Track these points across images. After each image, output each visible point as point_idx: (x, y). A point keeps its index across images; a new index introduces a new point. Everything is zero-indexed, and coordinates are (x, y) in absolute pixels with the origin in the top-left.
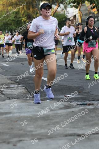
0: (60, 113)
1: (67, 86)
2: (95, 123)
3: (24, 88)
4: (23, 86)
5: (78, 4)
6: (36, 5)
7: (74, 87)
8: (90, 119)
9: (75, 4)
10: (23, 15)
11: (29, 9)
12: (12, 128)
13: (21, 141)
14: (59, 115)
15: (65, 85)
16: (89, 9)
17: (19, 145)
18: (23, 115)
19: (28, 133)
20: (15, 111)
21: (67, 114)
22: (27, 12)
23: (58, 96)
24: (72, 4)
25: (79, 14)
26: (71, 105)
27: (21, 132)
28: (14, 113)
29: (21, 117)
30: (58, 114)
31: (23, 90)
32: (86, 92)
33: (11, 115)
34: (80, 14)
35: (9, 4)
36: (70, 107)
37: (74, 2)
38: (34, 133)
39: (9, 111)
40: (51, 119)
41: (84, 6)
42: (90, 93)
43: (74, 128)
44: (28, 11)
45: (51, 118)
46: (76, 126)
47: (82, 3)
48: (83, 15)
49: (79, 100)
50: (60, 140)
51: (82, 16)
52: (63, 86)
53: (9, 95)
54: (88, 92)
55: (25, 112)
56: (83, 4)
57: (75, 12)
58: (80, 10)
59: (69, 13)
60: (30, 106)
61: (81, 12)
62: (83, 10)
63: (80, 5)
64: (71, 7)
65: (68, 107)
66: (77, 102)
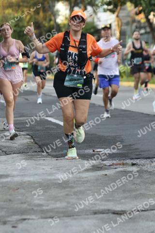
0: (86, 178)
1: (96, 135)
2: (141, 193)
3: (28, 137)
4: (28, 135)
5: (116, 6)
6: (49, 7)
7: (108, 136)
8: (133, 187)
9: (111, 7)
10: (28, 22)
11: (38, 13)
12: (10, 200)
13: (25, 219)
14: (84, 181)
15: (93, 134)
16: (132, 15)
17: (21, 226)
18: (26, 179)
19: (35, 208)
20: (15, 173)
21: (97, 180)
22: (35, 19)
23: (83, 151)
24: (106, 7)
25: (116, 23)
26: (102, 165)
27: (25, 206)
28: (13, 176)
29: (25, 182)
30: (83, 178)
31: (28, 140)
32: (126, 145)
33: (9, 179)
34: (118, 22)
35: (7, 5)
36: (101, 168)
37: (109, 4)
38: (44, 208)
39: (5, 174)
40: (72, 187)
41: (124, 9)
42: (133, 146)
43: (108, 201)
44: (37, 17)
45: (70, 185)
46: (111, 199)
47: (121, 5)
48: (123, 24)
49: (115, 157)
50: (85, 219)
51: (121, 26)
52: (89, 134)
53: (5, 147)
54: (130, 145)
55: (30, 176)
56: (123, 7)
57: (111, 19)
58: (117, 16)
59: (100, 21)
60: (37, 166)
61: (121, 20)
62: (123, 17)
63: (119, 8)
64: (105, 11)
65: (98, 168)
66: (112, 160)
